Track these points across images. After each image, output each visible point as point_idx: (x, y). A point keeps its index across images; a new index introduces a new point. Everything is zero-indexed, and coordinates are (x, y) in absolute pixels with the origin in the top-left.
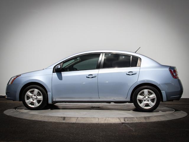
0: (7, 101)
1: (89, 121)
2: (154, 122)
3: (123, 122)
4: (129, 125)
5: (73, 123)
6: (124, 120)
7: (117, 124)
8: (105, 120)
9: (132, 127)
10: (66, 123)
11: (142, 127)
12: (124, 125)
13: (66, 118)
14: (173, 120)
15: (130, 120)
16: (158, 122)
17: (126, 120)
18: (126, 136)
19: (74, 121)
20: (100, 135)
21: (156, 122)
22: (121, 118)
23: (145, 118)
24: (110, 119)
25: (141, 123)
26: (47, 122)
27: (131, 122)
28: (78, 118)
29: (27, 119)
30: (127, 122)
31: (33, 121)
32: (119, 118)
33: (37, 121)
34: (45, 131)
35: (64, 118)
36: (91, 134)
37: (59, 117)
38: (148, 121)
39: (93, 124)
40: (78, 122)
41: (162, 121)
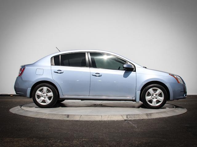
0: (13, 100)
1: (92, 119)
2: (156, 119)
3: (126, 119)
4: (131, 122)
5: (77, 121)
6: (127, 117)
7: (120, 121)
8: (108, 117)
9: (134, 124)
10: (70, 121)
11: (144, 123)
12: (127, 122)
13: (70, 116)
14: (173, 116)
15: (132, 117)
16: (160, 118)
17: (129, 117)
18: (129, 132)
19: (77, 118)
20: (104, 132)
21: (157, 118)
22: (123, 115)
23: (147, 115)
24: (113, 116)
25: (143, 119)
26: (51, 120)
27: (134, 119)
28: (81, 115)
29: (32, 117)
30: (130, 119)
31: (38, 118)
32: (122, 115)
33: (41, 119)
34: (50, 129)
35: (68, 116)
36: (95, 131)
37: (63, 115)
38: (150, 117)
39: (96, 121)
40: (81, 119)
41: (163, 118)
